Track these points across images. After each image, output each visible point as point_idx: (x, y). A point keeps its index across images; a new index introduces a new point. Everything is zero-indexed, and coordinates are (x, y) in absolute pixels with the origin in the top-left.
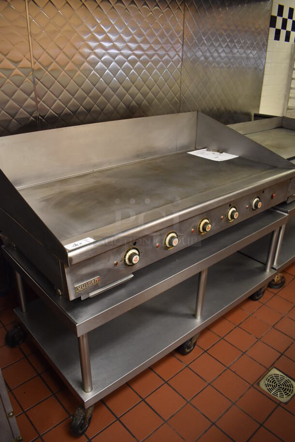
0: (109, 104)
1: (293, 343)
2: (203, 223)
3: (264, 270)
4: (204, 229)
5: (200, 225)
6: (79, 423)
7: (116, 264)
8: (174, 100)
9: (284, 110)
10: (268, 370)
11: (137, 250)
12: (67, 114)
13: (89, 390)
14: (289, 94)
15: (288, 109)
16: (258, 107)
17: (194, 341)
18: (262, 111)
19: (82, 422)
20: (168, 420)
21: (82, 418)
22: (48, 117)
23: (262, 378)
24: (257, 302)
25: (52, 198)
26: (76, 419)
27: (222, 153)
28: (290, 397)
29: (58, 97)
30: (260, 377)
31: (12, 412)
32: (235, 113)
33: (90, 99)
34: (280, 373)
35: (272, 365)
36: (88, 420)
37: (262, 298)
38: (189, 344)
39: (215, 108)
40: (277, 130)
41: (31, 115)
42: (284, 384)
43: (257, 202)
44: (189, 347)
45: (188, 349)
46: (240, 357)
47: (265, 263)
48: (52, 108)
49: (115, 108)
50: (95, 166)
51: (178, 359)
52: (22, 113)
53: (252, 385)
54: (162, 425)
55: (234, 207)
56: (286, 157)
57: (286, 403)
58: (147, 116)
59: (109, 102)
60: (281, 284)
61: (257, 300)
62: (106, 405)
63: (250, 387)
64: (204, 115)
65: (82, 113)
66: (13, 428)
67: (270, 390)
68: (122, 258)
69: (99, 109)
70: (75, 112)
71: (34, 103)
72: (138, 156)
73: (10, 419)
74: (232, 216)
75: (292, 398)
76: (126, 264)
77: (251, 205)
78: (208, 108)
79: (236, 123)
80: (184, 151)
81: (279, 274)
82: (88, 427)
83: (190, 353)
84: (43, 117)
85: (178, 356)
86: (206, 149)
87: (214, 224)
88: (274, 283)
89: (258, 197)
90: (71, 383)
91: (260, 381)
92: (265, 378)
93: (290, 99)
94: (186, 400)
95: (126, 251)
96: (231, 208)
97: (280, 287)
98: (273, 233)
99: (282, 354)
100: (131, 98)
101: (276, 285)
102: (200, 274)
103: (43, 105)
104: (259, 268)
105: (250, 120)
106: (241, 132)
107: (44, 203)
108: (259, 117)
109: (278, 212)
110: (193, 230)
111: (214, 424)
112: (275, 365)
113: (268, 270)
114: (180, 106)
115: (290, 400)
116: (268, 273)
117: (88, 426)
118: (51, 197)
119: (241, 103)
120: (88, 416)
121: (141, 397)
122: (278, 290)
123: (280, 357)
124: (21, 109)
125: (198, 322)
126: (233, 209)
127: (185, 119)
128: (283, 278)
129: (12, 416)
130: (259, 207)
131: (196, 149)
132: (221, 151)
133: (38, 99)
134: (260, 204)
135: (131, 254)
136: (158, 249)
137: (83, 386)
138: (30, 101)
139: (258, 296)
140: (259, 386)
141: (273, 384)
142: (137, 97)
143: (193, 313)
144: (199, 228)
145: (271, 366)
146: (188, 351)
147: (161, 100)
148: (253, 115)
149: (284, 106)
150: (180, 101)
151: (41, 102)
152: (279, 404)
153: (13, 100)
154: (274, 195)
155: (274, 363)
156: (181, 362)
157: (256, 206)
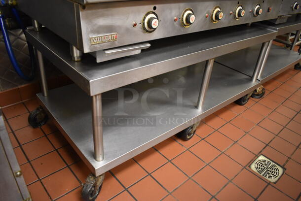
1: (275, 138)
2: (216, 11)
5: (213, 12)
6: (89, 189)
7: (135, 25)
10: (257, 156)
11: (156, 16)
13: (101, 159)
17: (194, 129)
19: (93, 189)
20: (172, 192)
21: (92, 185)
23: (253, 162)
26: (87, 186)
28: (277, 178)
30: (251, 161)
31: (20, 172)
34: (267, 160)
35: (260, 153)
36: (98, 188)
37: (246, 104)
38: (190, 131)
42: (271, 168)
43: (258, 9)
44: (189, 134)
45: (189, 135)
46: (233, 145)
51: (180, 144)
53: (245, 167)
54: (167, 196)
57: (275, 183)
60: (261, 95)
61: (243, 105)
62: (115, 177)
63: (243, 169)
66: (21, 189)
67: (260, 172)
73: (18, 179)
74: (239, 14)
75: (279, 179)
76: (144, 28)
77: (253, 11)
81: (261, 86)
82: (98, 195)
83: (191, 139)
85: (180, 141)
87: (224, 16)
88: (256, 93)
89: (259, 5)
90: (83, 153)
91: (251, 164)
92: (255, 162)
94: (187, 176)
95: (146, 13)
96: (239, 6)
97: (261, 97)
98: (263, 44)
99: (267, 145)
101: (258, 95)
102: (207, 62)
104: (246, 79)
110: (207, 15)
111: (213, 197)
112: (262, 153)
115: (278, 181)
116: (254, 82)
117: (98, 193)
120: (99, 184)
121: (147, 172)
122: (258, 100)
123: (266, 147)
125: (200, 111)
126: (240, 8)
128: (263, 89)
129: (20, 175)
130: (260, 13)
134: (261, 10)
135: (151, 18)
136: (175, 23)
137: (94, 156)
139: (244, 102)
140: (250, 168)
141: (262, 167)
143: (196, 105)
144: (213, 15)
145: (258, 154)
146: (189, 137)
152: (269, 183)
154: (270, 8)
155: (261, 151)
156: (183, 146)
157: (257, 12)
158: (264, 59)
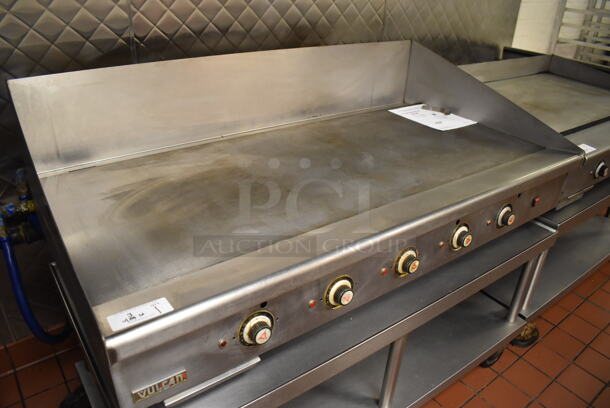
0: (260, 21)
2: (403, 258)
3: (506, 318)
4: (405, 268)
5: (398, 261)
7: (223, 345)
8: (373, 19)
9: (551, 43)
11: (268, 315)
12: (186, 36)
14: (562, 17)
15: (558, 42)
16: (511, 36)
18: (517, 44)
22: (151, 39)
24: (488, 369)
25: (129, 192)
27: (447, 114)
29: (168, 6)
32: (474, 44)
33: (227, 12)
37: (497, 364)
39: (442, 36)
40: (542, 76)
41: (120, 36)
43: (507, 214)
47: (508, 305)
48: (158, 24)
49: (271, 29)
50: (225, 127)
52: (103, 30)
55: (466, 225)
56: (559, 128)
58: (326, 45)
59: (260, 18)
60: (532, 340)
61: (490, 366)
64: (421, 46)
65: (211, 34)
68: (236, 334)
69: (242, 28)
70: (199, 33)
71: (126, 15)
72: (303, 113)
74: (460, 242)
76: (243, 343)
77: (495, 218)
78: (429, 35)
79: (476, 62)
80: (383, 106)
81: (529, 325)
84: (141, 39)
86: (421, 105)
87: (424, 258)
88: (519, 339)
89: (509, 205)
93: (562, 28)
95: (245, 319)
96: (460, 226)
98: (525, 266)
100: (299, 13)
101: (523, 340)
102: (392, 345)
103: (141, 19)
104: (496, 314)
105: (497, 59)
106: (481, 79)
107: (112, 202)
108: (512, 53)
109: (540, 224)
110: (383, 270)
113: (512, 320)
114: (383, 29)
116: (512, 325)
118: (127, 189)
119: (484, 29)
124: (102, 25)
126: (464, 229)
127: (389, 53)
128: (535, 330)
130: (509, 223)
131: (405, 104)
132: (447, 110)
133: (132, 7)
134: (512, 217)
135: (255, 326)
136: (310, 310)
138: (117, 11)
142: (309, 11)
143: (377, 397)
144: (397, 266)
147: (351, 17)
148: (502, 49)
149: (552, 36)
150: (383, 20)
151: (139, 13)
153: (85, 8)
154: (537, 200)
157: (505, 220)
158: (535, 276)
